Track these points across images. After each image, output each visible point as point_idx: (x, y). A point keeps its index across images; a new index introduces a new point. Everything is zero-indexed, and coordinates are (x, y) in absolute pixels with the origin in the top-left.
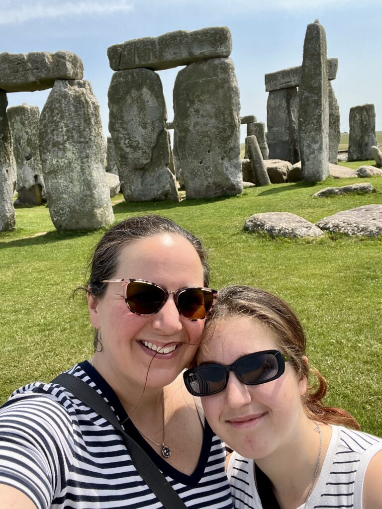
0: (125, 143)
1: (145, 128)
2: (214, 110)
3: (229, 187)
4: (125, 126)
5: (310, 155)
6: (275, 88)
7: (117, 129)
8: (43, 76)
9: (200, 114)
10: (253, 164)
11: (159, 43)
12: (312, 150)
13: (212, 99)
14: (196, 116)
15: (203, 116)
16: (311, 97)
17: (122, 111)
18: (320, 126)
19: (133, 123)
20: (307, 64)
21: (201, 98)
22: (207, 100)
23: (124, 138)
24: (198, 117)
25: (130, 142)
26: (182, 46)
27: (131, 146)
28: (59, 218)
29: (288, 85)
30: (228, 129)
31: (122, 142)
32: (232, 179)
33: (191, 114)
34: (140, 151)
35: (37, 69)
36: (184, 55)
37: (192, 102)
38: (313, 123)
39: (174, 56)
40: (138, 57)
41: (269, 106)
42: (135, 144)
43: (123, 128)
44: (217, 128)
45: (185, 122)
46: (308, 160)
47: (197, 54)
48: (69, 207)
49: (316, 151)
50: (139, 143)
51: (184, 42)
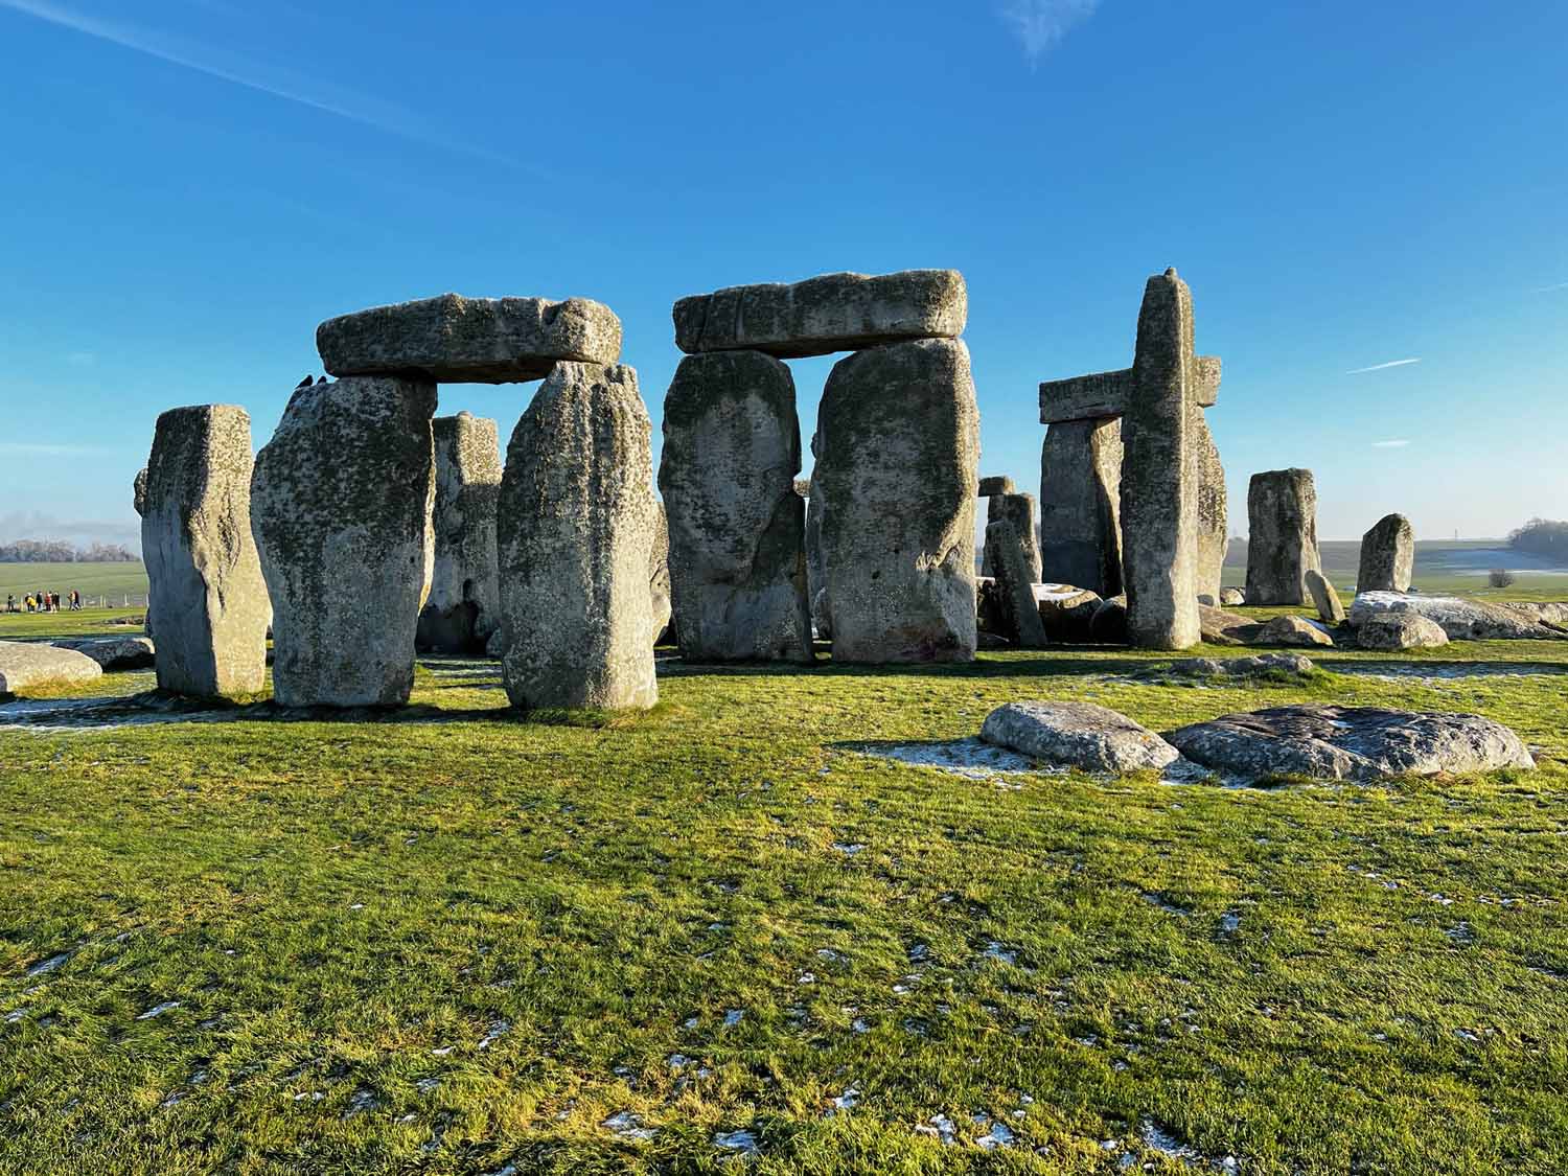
0: (693, 518)
1: (745, 485)
2: (915, 454)
3: (941, 639)
4: (698, 477)
5: (1150, 577)
6: (1064, 417)
7: (678, 483)
8: (529, 349)
9: (881, 460)
10: (1004, 591)
11: (795, 296)
12: (1155, 566)
13: (911, 430)
14: (871, 466)
15: (886, 467)
16: (1156, 440)
17: (693, 444)
18: (1176, 510)
19: (718, 472)
20: (1146, 366)
21: (886, 424)
22: (899, 429)
23: (692, 504)
24: (874, 468)
25: (707, 515)
26: (849, 309)
27: (708, 525)
28: (523, 678)
29: (1096, 411)
30: (946, 501)
31: (688, 513)
32: (949, 620)
33: (860, 461)
34: (729, 539)
35: (518, 335)
36: (854, 327)
37: (864, 434)
38: (1158, 500)
39: (829, 328)
40: (744, 325)
41: (1046, 457)
42: (717, 521)
43: (694, 483)
44: (921, 496)
45: (843, 477)
46: (1145, 590)
47: (884, 326)
48: (551, 654)
50: (728, 520)
51: (855, 297)
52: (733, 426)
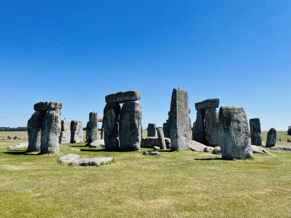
2: (129, 118)
8: (46, 108)
11: (116, 95)
13: (129, 114)
14: (124, 120)
15: (126, 120)
17: (106, 116)
18: (176, 127)
19: (109, 120)
21: (126, 113)
23: (105, 125)
26: (121, 97)
27: (107, 128)
29: (201, 108)
34: (109, 130)
36: (122, 99)
37: (124, 115)
38: (174, 126)
44: (130, 124)
46: (172, 140)
47: (125, 99)
49: (175, 137)
50: (109, 128)
51: (122, 95)
52: (110, 114)
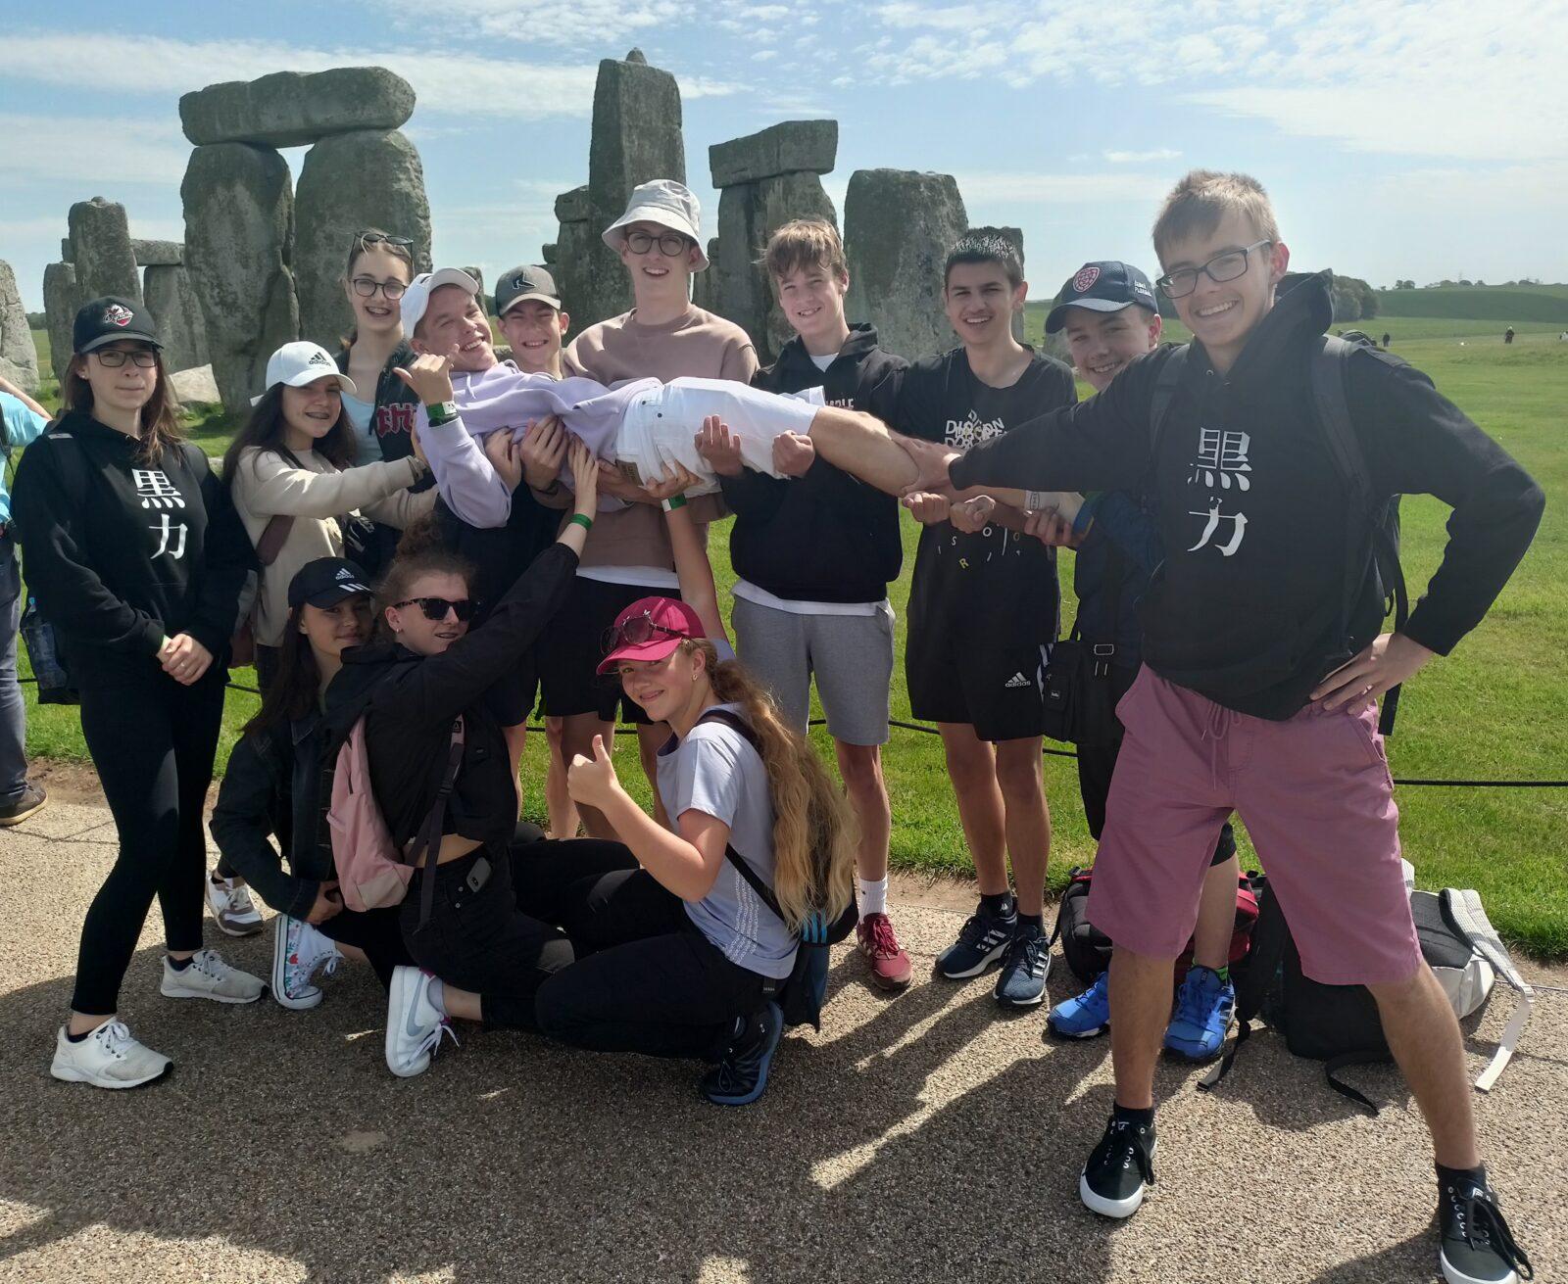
0: (212, 297)
1: (246, 266)
7: (198, 265)
14: (328, 248)
17: (205, 231)
19: (226, 255)
21: (337, 211)
23: (209, 284)
25: (222, 294)
26: (290, 104)
27: (222, 303)
31: (207, 292)
33: (320, 244)
34: (239, 315)
36: (297, 120)
40: (220, 120)
42: (229, 300)
43: (207, 263)
51: (293, 94)
52: (230, 213)
